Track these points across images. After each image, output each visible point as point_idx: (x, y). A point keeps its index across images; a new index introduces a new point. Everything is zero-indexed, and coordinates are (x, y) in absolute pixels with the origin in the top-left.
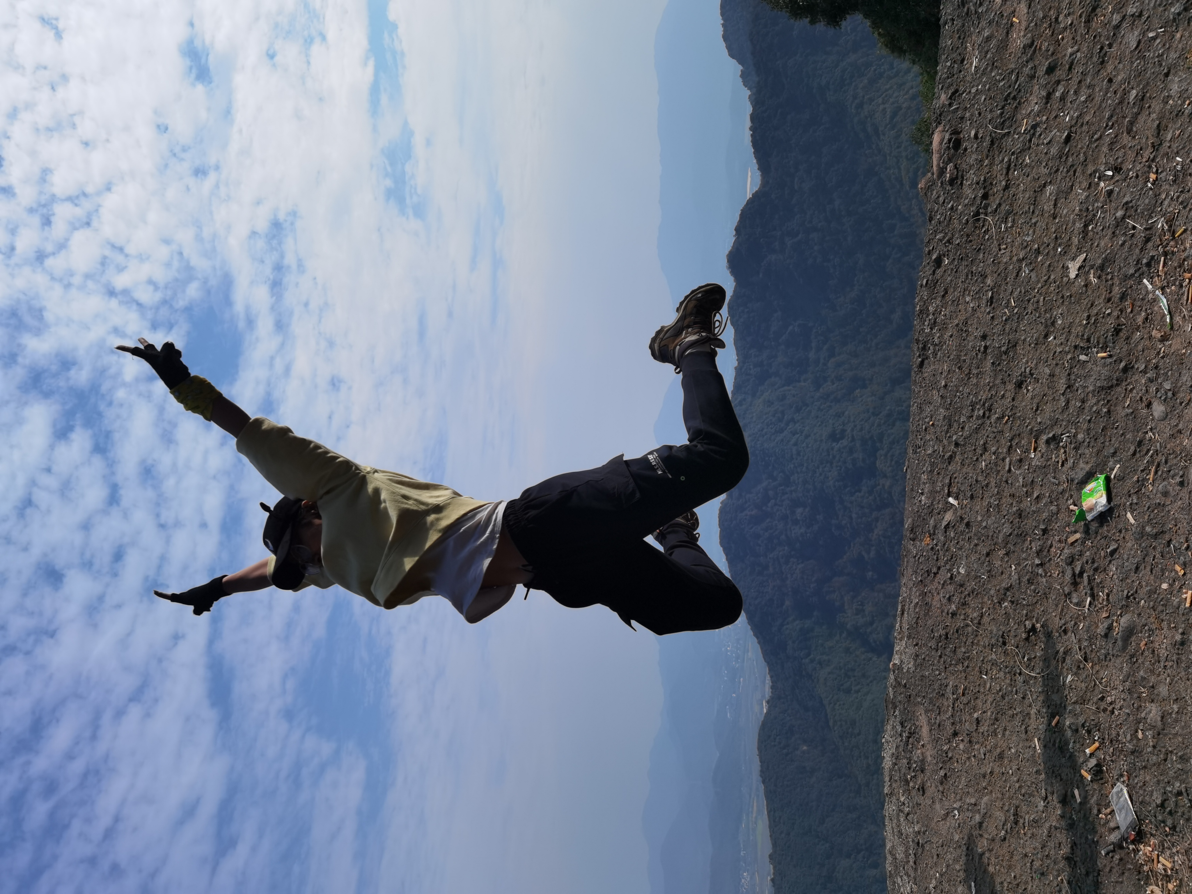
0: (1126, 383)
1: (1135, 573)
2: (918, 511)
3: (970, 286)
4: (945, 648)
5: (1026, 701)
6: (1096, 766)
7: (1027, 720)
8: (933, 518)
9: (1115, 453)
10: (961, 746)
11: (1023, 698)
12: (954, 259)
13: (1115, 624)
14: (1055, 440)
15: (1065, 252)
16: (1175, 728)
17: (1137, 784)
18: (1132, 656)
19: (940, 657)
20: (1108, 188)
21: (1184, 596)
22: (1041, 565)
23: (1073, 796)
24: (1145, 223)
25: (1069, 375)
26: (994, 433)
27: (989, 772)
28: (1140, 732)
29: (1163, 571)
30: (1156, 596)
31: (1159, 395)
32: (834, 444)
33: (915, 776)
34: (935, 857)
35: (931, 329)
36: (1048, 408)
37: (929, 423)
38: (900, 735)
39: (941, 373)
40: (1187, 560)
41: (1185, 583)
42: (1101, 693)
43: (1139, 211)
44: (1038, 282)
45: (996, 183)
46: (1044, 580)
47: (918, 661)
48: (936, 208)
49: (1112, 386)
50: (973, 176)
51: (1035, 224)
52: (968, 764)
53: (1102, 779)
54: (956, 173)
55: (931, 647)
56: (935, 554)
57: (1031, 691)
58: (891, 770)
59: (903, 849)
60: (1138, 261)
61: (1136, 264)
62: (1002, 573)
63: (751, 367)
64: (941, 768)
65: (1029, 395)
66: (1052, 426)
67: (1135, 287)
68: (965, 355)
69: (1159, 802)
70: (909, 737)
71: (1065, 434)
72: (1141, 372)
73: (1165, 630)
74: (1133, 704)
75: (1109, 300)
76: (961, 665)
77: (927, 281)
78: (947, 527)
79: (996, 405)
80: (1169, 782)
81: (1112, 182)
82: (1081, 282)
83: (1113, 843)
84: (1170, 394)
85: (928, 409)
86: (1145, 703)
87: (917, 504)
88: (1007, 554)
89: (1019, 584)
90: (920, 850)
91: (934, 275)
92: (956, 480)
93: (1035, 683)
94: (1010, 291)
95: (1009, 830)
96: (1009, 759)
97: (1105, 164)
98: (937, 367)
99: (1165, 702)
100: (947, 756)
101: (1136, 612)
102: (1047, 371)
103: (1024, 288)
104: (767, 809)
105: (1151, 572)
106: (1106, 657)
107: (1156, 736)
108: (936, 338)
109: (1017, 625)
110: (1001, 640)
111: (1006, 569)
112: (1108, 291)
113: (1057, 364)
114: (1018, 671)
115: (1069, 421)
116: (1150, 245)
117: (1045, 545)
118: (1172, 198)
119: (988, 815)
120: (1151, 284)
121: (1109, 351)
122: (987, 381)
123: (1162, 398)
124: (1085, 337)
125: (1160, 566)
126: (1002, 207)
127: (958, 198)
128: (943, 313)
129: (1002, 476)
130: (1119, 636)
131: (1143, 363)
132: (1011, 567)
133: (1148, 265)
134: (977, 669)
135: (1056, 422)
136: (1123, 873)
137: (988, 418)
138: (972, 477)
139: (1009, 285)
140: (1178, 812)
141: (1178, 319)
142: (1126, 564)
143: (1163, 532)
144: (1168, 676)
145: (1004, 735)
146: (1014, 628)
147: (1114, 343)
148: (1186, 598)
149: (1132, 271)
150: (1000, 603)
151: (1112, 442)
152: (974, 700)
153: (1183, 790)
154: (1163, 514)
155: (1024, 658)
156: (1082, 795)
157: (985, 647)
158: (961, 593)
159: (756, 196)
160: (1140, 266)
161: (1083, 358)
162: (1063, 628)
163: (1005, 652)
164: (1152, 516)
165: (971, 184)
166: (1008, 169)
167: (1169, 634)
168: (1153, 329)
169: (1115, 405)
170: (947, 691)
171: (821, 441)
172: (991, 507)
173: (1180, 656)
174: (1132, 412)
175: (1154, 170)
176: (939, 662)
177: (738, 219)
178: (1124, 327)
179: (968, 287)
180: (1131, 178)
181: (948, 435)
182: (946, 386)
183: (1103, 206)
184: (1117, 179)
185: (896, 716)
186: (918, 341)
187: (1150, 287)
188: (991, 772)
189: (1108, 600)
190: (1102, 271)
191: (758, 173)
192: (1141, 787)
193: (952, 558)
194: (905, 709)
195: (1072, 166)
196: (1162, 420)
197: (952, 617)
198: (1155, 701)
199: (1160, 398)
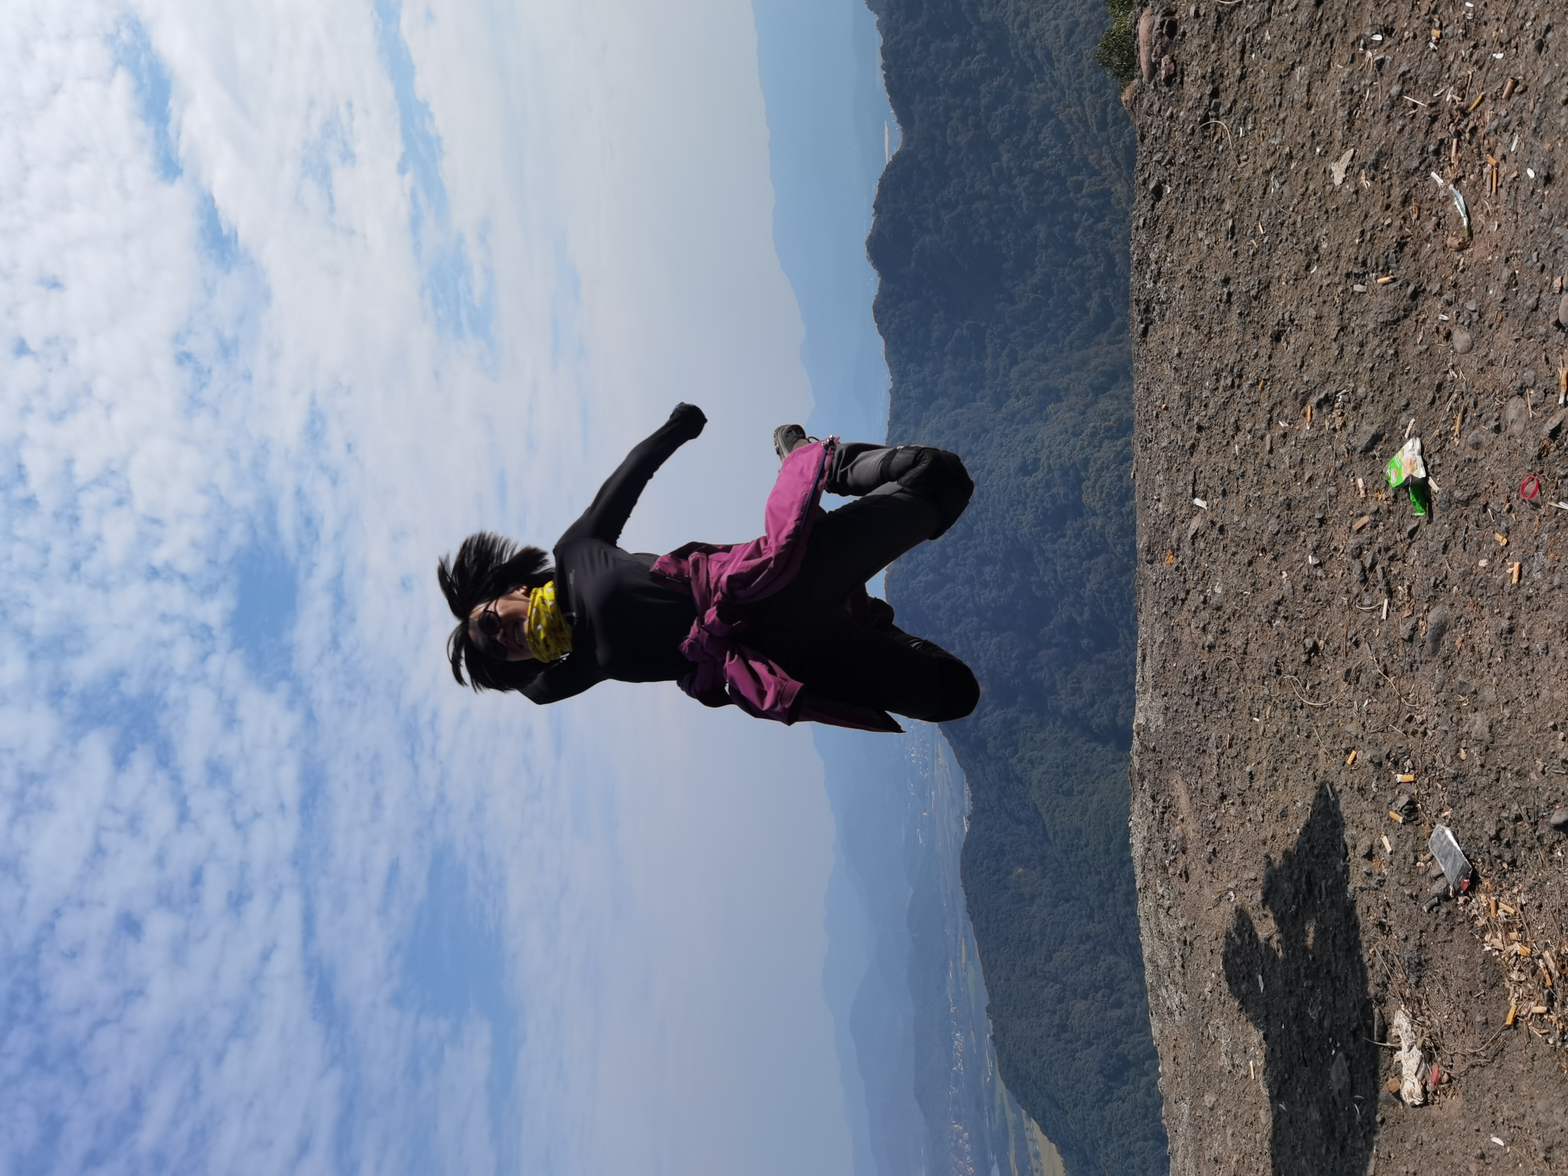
0: (1417, 313)
1: (1444, 553)
2: (1155, 524)
3: (1203, 217)
4: (1202, 692)
5: (1312, 740)
6: (1408, 803)
7: (1314, 763)
8: (1175, 529)
9: (1407, 405)
10: (1232, 811)
11: (1308, 737)
12: (1179, 185)
13: (1421, 623)
14: (1328, 401)
15: (1326, 152)
16: (1506, 738)
17: (1463, 816)
18: (1445, 659)
19: (1198, 704)
20: (1378, 58)
21: (1509, 571)
22: (1320, 565)
23: (1382, 846)
24: (1429, 98)
25: (1341, 313)
26: (1248, 404)
27: (1270, 836)
28: (1462, 751)
29: (1479, 545)
30: (1472, 577)
31: (1461, 320)
32: (1026, 478)
33: (1175, 859)
34: (1209, 954)
35: (1155, 282)
36: (1315, 363)
37: (1160, 407)
38: (1152, 812)
39: (1173, 339)
40: (1510, 524)
41: (1509, 555)
42: (1408, 712)
43: (1420, 82)
44: (1293, 197)
45: (1228, 74)
46: (1325, 583)
47: (1170, 715)
48: (1149, 122)
49: (1398, 320)
50: (1197, 68)
51: (1284, 120)
52: (1242, 830)
53: (1416, 819)
54: (1173, 68)
55: (1184, 694)
56: (1181, 575)
57: (1317, 727)
58: (1143, 858)
59: (1166, 953)
60: (1423, 150)
61: (1421, 154)
62: (1270, 584)
63: (911, 387)
64: (1208, 844)
65: (1291, 348)
66: (1324, 384)
67: (1420, 185)
68: (1203, 309)
69: (1493, 833)
70: (1163, 813)
71: (1340, 391)
72: (1435, 294)
73: (1487, 618)
74: (1451, 718)
75: (1388, 207)
76: (1225, 710)
77: (1145, 220)
78: (1194, 537)
79: (1247, 369)
80: (1504, 807)
81: (1383, 48)
82: (1349, 188)
83: (1437, 895)
84: (1475, 316)
85: (1158, 390)
86: (1467, 714)
87: (1153, 515)
88: (1275, 559)
89: (1294, 593)
90: (1188, 949)
91: (1153, 210)
92: (1202, 475)
93: (1322, 715)
94: (1257, 215)
95: (1301, 903)
96: (1295, 816)
97: (1372, 25)
98: (1165, 331)
99: (1493, 708)
100: (1215, 827)
101: (1448, 602)
102: (1313, 312)
103: (1275, 208)
104: (979, 951)
105: (1464, 548)
106: (1412, 666)
107: (1484, 753)
108: (1162, 293)
109: (1293, 646)
110: (1274, 668)
111: (1274, 577)
112: (1386, 195)
113: (1325, 302)
114: (1299, 704)
115: (1345, 374)
116: (1437, 125)
117: (1323, 539)
118: (1463, 58)
119: (1274, 889)
120: (1442, 177)
121: (1392, 274)
122: (1234, 338)
123: (1466, 323)
124: (1360, 260)
125: (1475, 539)
126: (1238, 105)
127: (1178, 101)
128: (1168, 259)
129: (1262, 459)
130: (1427, 637)
131: (1437, 282)
132: (1281, 574)
133: (1437, 152)
134: (1246, 711)
135: (1328, 378)
136: (1452, 929)
137: (1239, 386)
138: (1222, 468)
139: (1254, 208)
140: (1518, 841)
141: (1480, 218)
142: (1431, 544)
143: (1477, 495)
144: (1495, 675)
145: (1286, 787)
146: (1291, 650)
147: (1397, 262)
148: (1512, 574)
149: (1415, 163)
150: (1270, 622)
151: (1403, 392)
152: (1245, 750)
153: (1523, 813)
154: (1475, 473)
155: (1305, 686)
156: (1393, 843)
157: (1254, 682)
158: (1219, 618)
159: (898, 159)
160: (1425, 155)
161: (1358, 288)
162: (1354, 639)
163: (1280, 684)
164: (1461, 478)
165: (1196, 80)
166: (1243, 52)
167: (1493, 622)
168: (1447, 236)
169: (1404, 343)
170: (1210, 745)
171: (1009, 475)
172: (1250, 501)
173: (1508, 648)
174: (1428, 349)
175: (1437, 25)
176: (1195, 711)
177: (877, 192)
178: (1409, 239)
179: (1199, 219)
180: (1406, 41)
181: (1188, 418)
182: (1179, 355)
183: (1372, 83)
184: (1388, 44)
185: (1144, 791)
186: (1138, 302)
187: (1440, 181)
188: (1272, 837)
189: (1409, 594)
190: (1376, 169)
191: (898, 127)
192: (1468, 820)
193: (1204, 576)
194: (1157, 778)
195: (1328, 35)
196: (1468, 352)
197: (1209, 651)
198: (1480, 709)
199: (1463, 324)
